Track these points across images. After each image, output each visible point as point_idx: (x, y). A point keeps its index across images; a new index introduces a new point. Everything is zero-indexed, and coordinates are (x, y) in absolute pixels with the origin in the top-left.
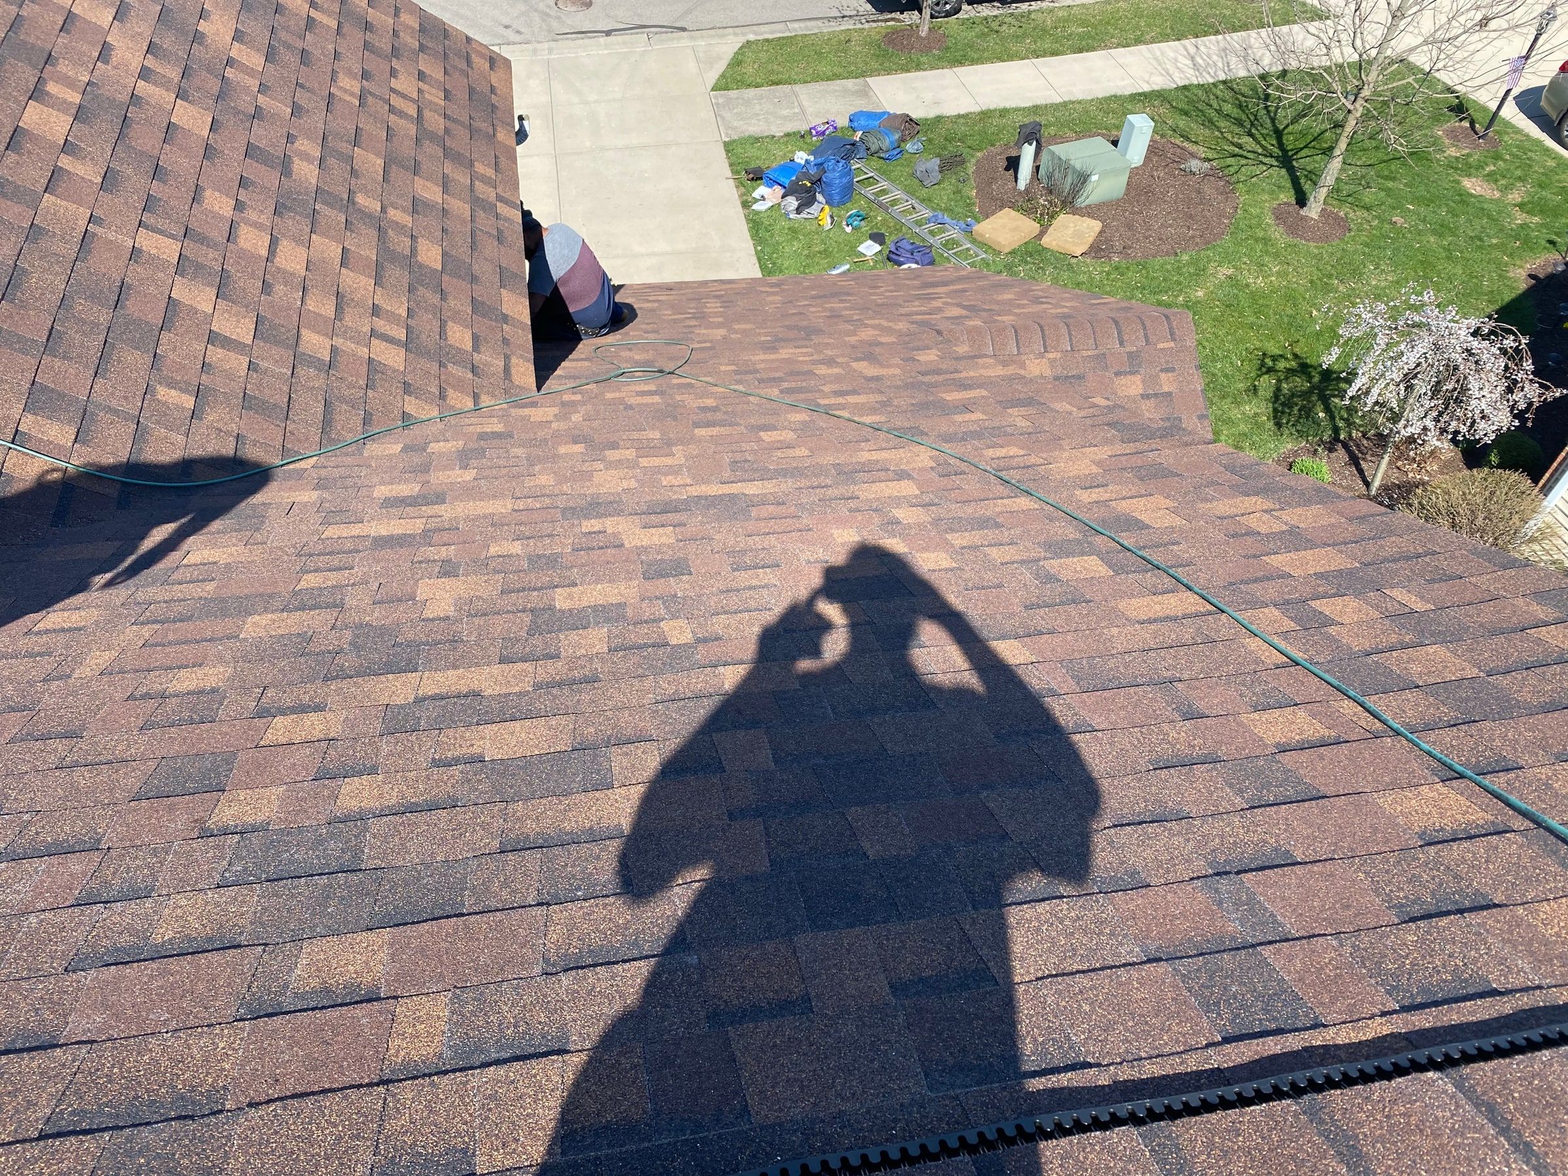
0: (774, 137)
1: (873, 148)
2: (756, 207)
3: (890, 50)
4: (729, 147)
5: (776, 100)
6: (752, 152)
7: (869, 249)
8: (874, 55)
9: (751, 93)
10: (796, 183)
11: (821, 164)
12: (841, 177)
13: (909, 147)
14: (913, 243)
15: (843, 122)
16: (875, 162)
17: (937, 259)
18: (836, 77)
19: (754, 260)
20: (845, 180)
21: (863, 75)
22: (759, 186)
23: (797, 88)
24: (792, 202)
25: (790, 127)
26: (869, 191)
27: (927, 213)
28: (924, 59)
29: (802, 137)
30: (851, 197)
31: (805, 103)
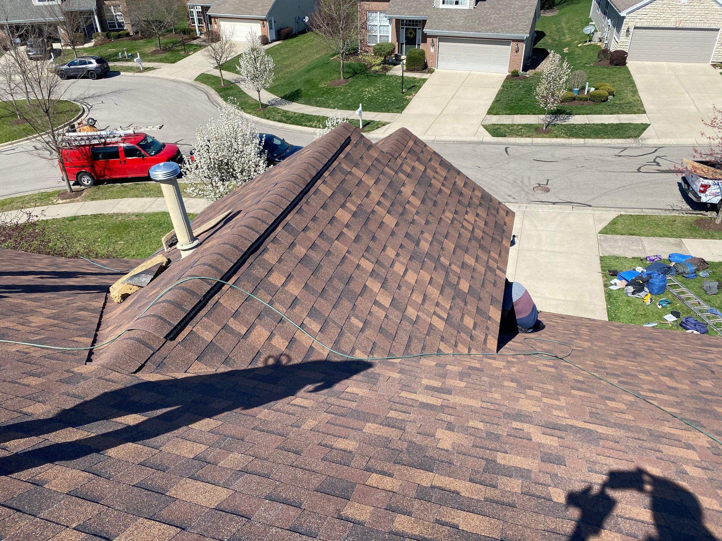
0: (626, 258)
1: (680, 271)
2: (611, 287)
3: (697, 228)
4: (602, 259)
5: (631, 242)
6: (614, 263)
7: (670, 318)
8: (688, 229)
9: (618, 237)
10: (635, 280)
11: (650, 274)
12: (660, 282)
13: (701, 274)
14: (696, 321)
15: (665, 257)
16: (680, 278)
17: (710, 331)
18: (665, 236)
19: (606, 311)
20: (661, 284)
21: (680, 237)
22: (614, 278)
23: (643, 238)
24: (631, 289)
25: (636, 255)
26: (675, 291)
27: (706, 307)
28: (716, 234)
29: (642, 260)
30: (664, 292)
31: (646, 245)
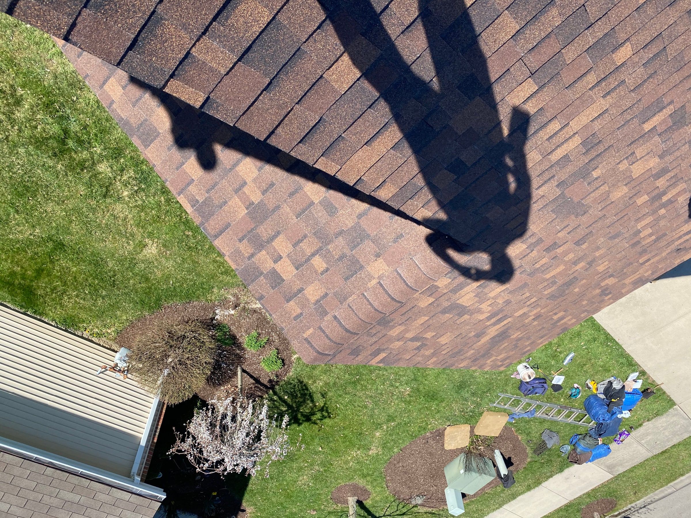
0: (648, 421)
1: (588, 438)
2: (637, 374)
3: (609, 497)
4: (671, 403)
5: (658, 443)
6: (656, 406)
7: (558, 380)
8: (617, 491)
9: (675, 441)
10: (621, 398)
11: (612, 415)
12: (597, 412)
13: (568, 448)
14: (536, 393)
15: (613, 446)
16: (582, 430)
17: (518, 391)
18: (631, 470)
19: (620, 342)
20: (594, 411)
21: (617, 478)
22: (641, 388)
23: (650, 455)
24: (617, 386)
25: (641, 431)
26: (576, 413)
27: (538, 414)
28: (588, 500)
29: (631, 428)
30: (585, 405)
31: (640, 448)
